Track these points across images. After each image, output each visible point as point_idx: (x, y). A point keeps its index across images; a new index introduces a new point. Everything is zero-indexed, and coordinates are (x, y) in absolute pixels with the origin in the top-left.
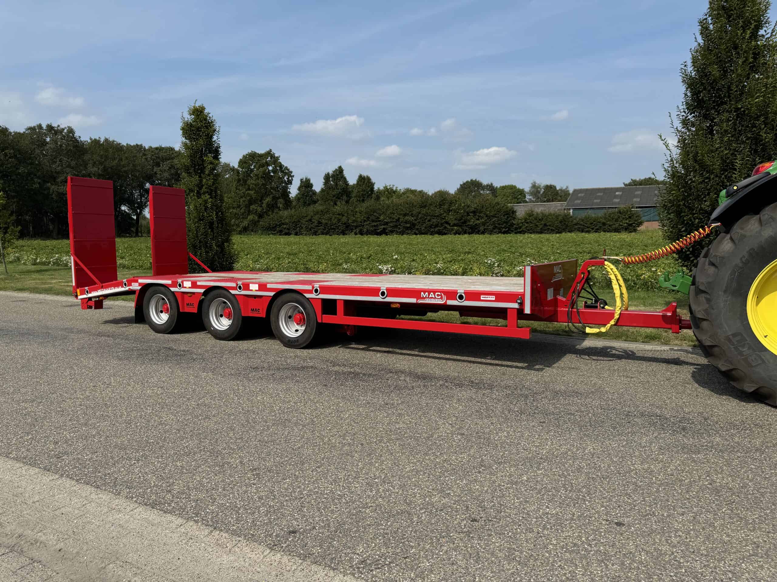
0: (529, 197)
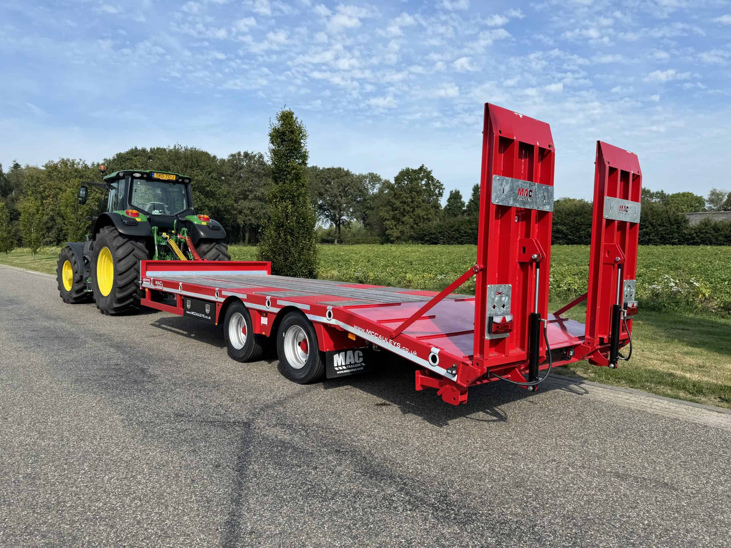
0: (709, 205)
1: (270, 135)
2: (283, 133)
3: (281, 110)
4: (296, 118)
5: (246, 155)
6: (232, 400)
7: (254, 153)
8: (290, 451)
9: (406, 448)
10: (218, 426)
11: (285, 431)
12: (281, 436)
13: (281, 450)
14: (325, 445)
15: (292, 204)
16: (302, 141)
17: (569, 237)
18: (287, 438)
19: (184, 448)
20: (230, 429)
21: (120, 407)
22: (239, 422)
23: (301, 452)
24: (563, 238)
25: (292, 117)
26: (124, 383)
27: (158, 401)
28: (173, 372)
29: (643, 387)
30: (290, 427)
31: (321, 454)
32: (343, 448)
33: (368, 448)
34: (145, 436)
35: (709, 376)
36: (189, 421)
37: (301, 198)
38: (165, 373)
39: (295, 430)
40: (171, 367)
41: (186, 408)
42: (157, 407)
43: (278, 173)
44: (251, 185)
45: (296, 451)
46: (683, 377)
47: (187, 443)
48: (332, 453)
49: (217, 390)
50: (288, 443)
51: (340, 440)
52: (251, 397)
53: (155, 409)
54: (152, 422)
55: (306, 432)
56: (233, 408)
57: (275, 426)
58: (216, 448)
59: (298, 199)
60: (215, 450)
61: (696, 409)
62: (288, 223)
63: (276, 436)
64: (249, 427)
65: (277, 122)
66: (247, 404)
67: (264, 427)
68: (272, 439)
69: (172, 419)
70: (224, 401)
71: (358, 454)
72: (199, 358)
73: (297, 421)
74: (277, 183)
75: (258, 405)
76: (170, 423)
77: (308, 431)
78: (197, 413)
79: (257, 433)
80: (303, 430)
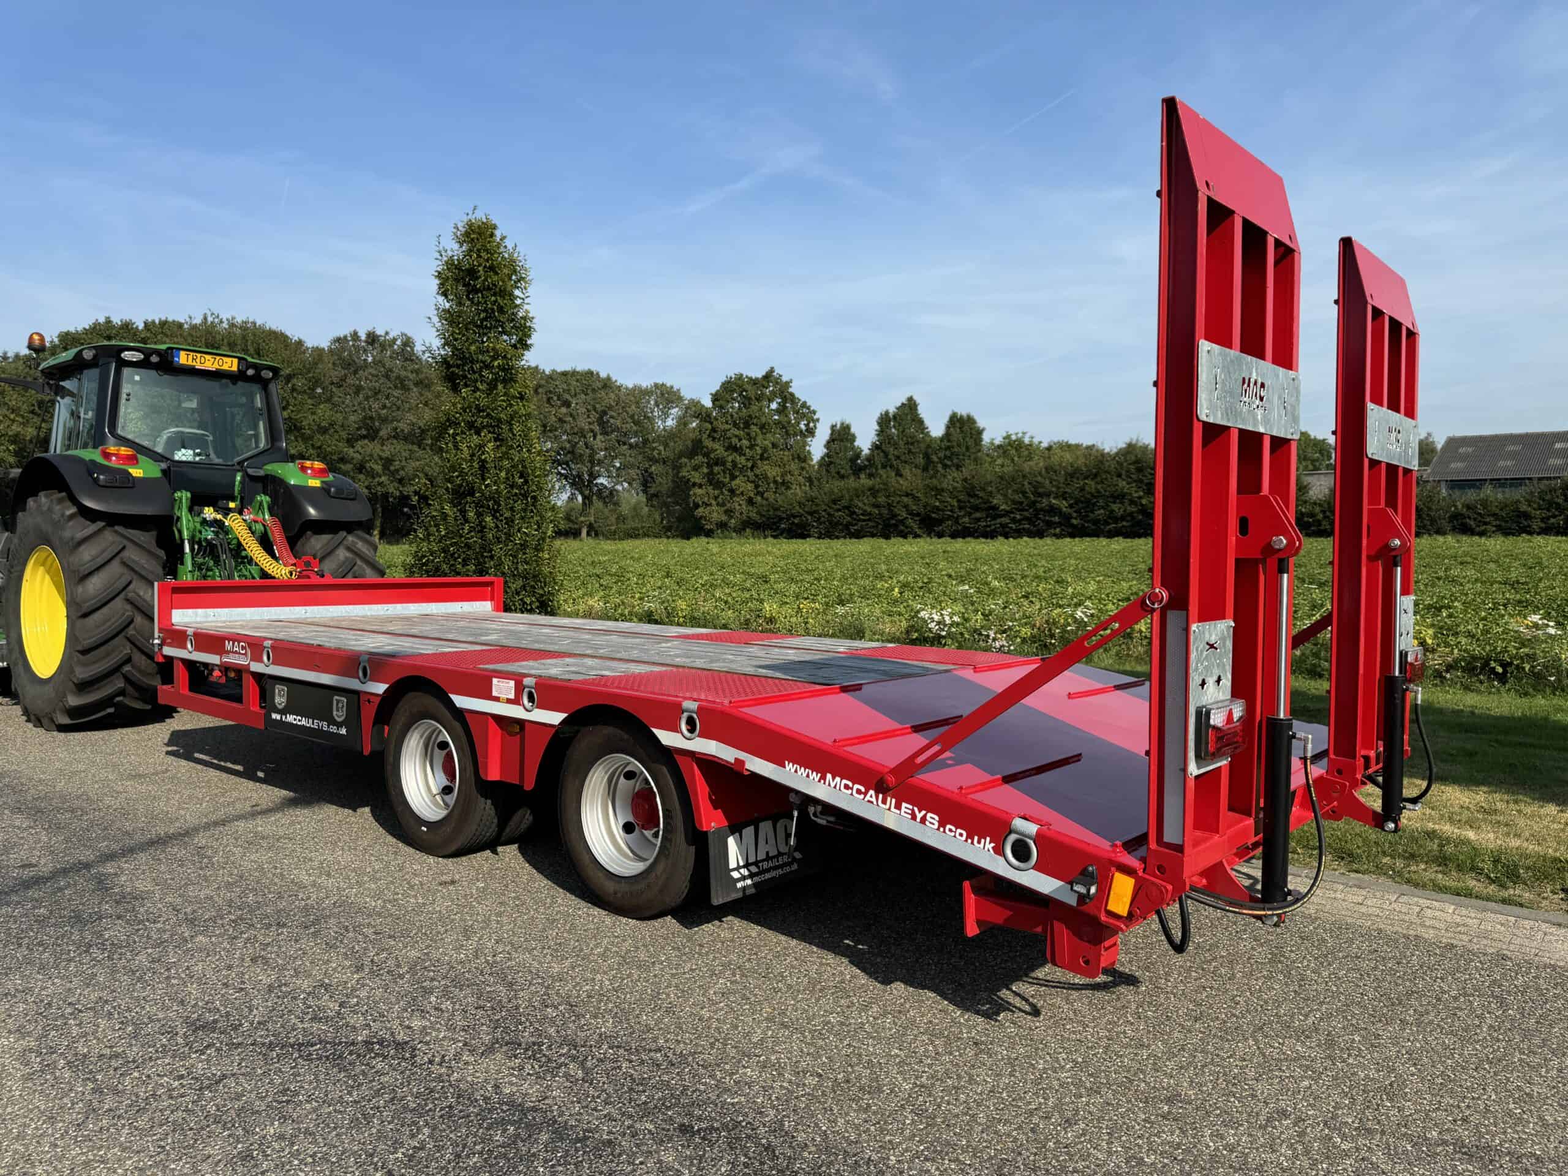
1: (439, 275)
2: (472, 272)
3: (465, 219)
4: (503, 238)
5: (372, 338)
6: (359, 969)
7: (391, 336)
8: (544, 1137)
9: (876, 1104)
10: (320, 1059)
11: (521, 1068)
12: (511, 1084)
13: (517, 1136)
14: (646, 1111)
15: (496, 440)
16: (517, 292)
17: (1074, 522)
18: (531, 1090)
19: (214, 1150)
20: (358, 1070)
21: (22, 1007)
22: (381, 1043)
23: (578, 1140)
24: (1060, 524)
25: (492, 235)
26: (41, 921)
27: (140, 979)
28: (189, 883)
29: (1380, 870)
30: (533, 1051)
31: (637, 1146)
32: (699, 1119)
33: (772, 1113)
34: (91, 1111)
35: (1518, 836)
36: (233, 1046)
37: (517, 428)
38: (165, 886)
39: (550, 1060)
40: (181, 866)
41: (225, 1001)
42: (137, 999)
43: (458, 366)
44: (384, 407)
45: (562, 1139)
46: (1467, 842)
47: (224, 1128)
48: (670, 1139)
49: (315, 935)
50: (534, 1109)
51: (685, 1089)
52: (414, 954)
53: (129, 1010)
54: (117, 1056)
55: (582, 1064)
56: (363, 994)
57: (490, 1049)
58: (315, 1142)
59: (511, 430)
60: (313, 1149)
61: (1527, 924)
62: (487, 486)
63: (496, 1087)
64: (413, 1057)
65: (456, 246)
66: (401, 976)
67: (457, 1056)
68: (486, 1099)
69: (180, 1041)
70: (334, 969)
71: (748, 1137)
72: (263, 838)
73: (552, 1031)
74: (455, 389)
75: (432, 980)
76: (174, 1057)
77: (589, 1064)
78: (257, 1016)
79: (439, 1078)
80: (574, 1058)
